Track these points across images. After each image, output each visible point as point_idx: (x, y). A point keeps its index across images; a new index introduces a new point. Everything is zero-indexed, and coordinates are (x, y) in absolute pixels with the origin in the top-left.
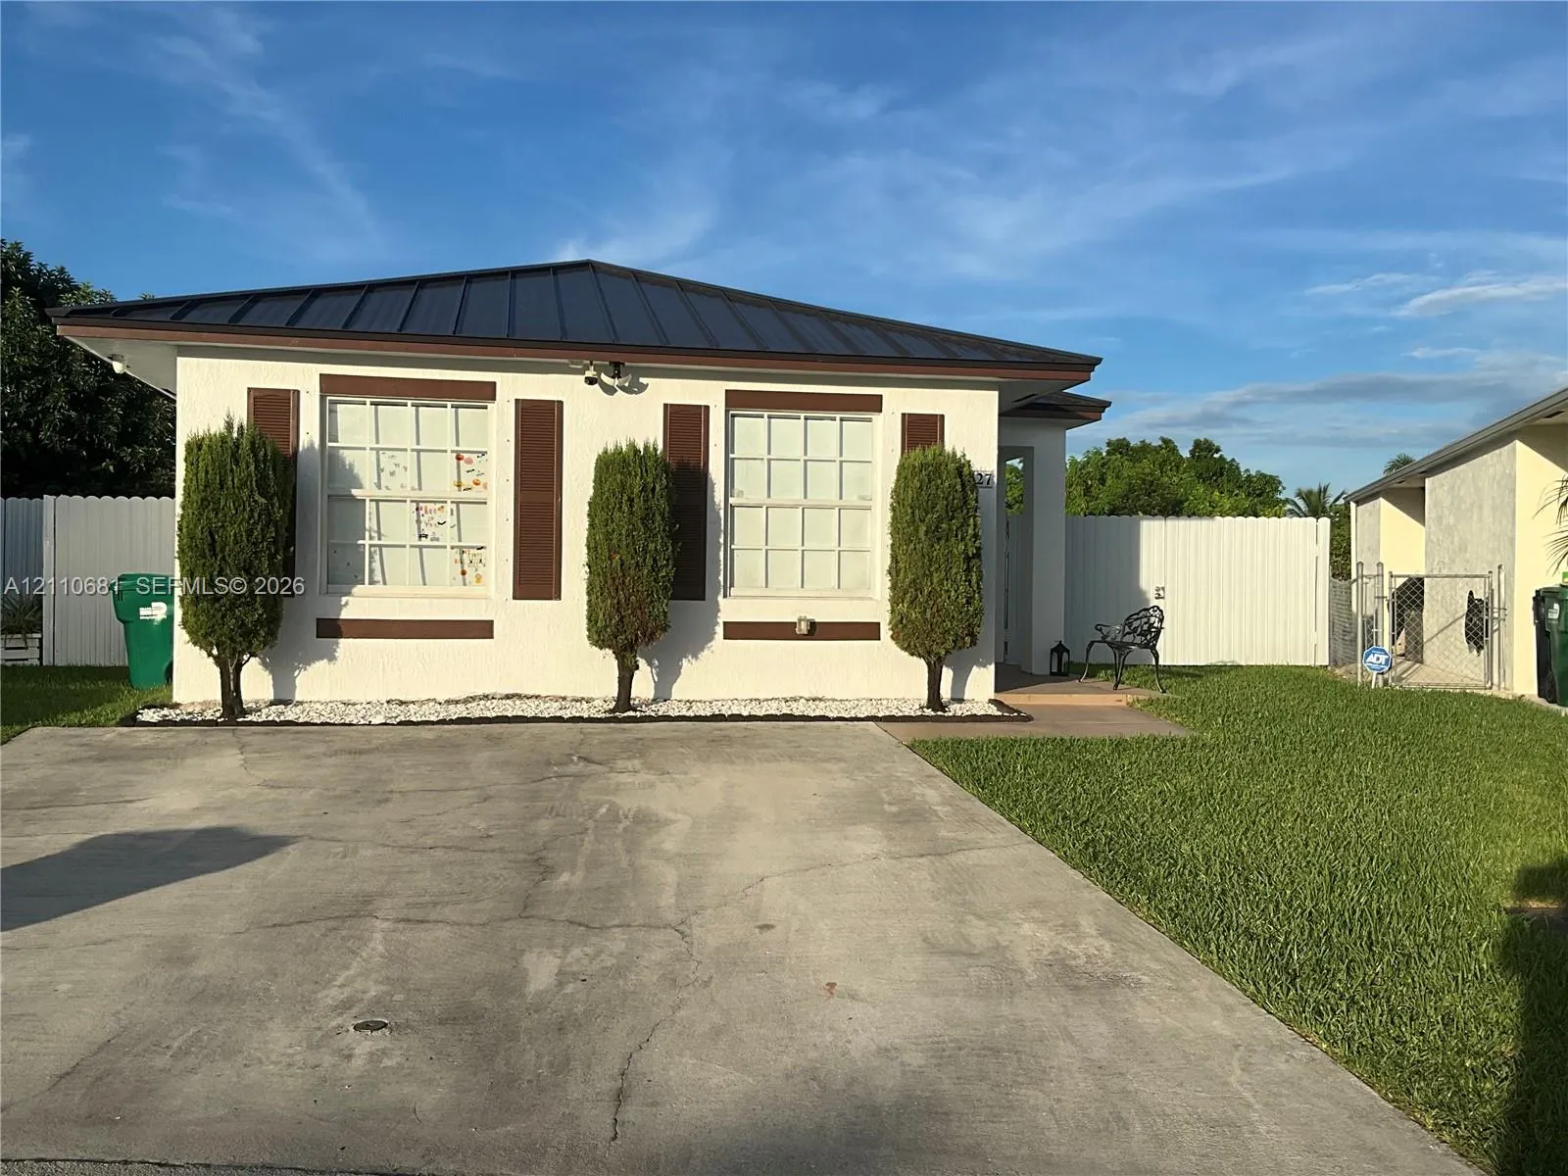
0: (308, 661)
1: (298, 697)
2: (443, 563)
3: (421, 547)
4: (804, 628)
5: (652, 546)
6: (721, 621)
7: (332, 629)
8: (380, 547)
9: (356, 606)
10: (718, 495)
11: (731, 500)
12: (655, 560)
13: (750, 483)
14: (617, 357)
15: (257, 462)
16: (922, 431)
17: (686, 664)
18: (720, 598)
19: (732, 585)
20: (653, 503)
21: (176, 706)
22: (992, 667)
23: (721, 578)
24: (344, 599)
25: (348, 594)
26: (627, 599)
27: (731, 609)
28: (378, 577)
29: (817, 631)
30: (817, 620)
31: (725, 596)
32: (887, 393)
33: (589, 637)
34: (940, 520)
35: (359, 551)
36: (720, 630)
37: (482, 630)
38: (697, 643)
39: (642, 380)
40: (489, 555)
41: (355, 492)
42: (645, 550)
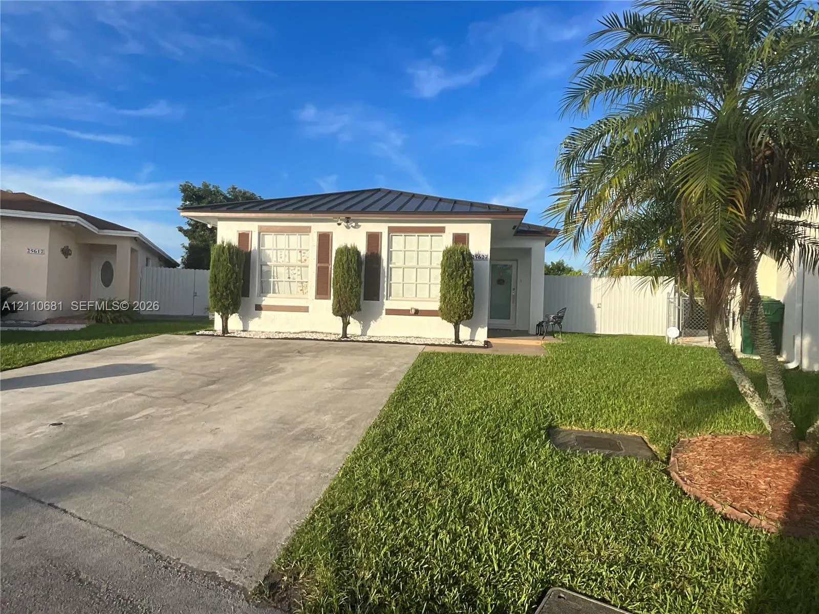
0: (253, 318)
1: (250, 329)
2: (295, 287)
3: (290, 282)
4: (413, 311)
5: (350, 281)
6: (384, 308)
7: (259, 308)
8: (277, 281)
9: (267, 301)
10: (385, 263)
11: (390, 266)
12: (352, 285)
13: (397, 260)
14: (348, 215)
15: (229, 253)
16: (460, 239)
17: (373, 324)
18: (385, 300)
19: (390, 295)
20: (351, 265)
21: (215, 331)
22: (486, 329)
23: (385, 293)
24: (264, 298)
25: (265, 296)
26: (342, 299)
27: (388, 304)
28: (277, 291)
29: (417, 313)
30: (420, 309)
31: (387, 299)
32: (447, 225)
33: (333, 313)
34: (453, 272)
35: (269, 282)
36: (384, 311)
37: (305, 309)
38: (376, 316)
39: (359, 224)
40: (309, 284)
41: (268, 263)
42: (348, 282)
